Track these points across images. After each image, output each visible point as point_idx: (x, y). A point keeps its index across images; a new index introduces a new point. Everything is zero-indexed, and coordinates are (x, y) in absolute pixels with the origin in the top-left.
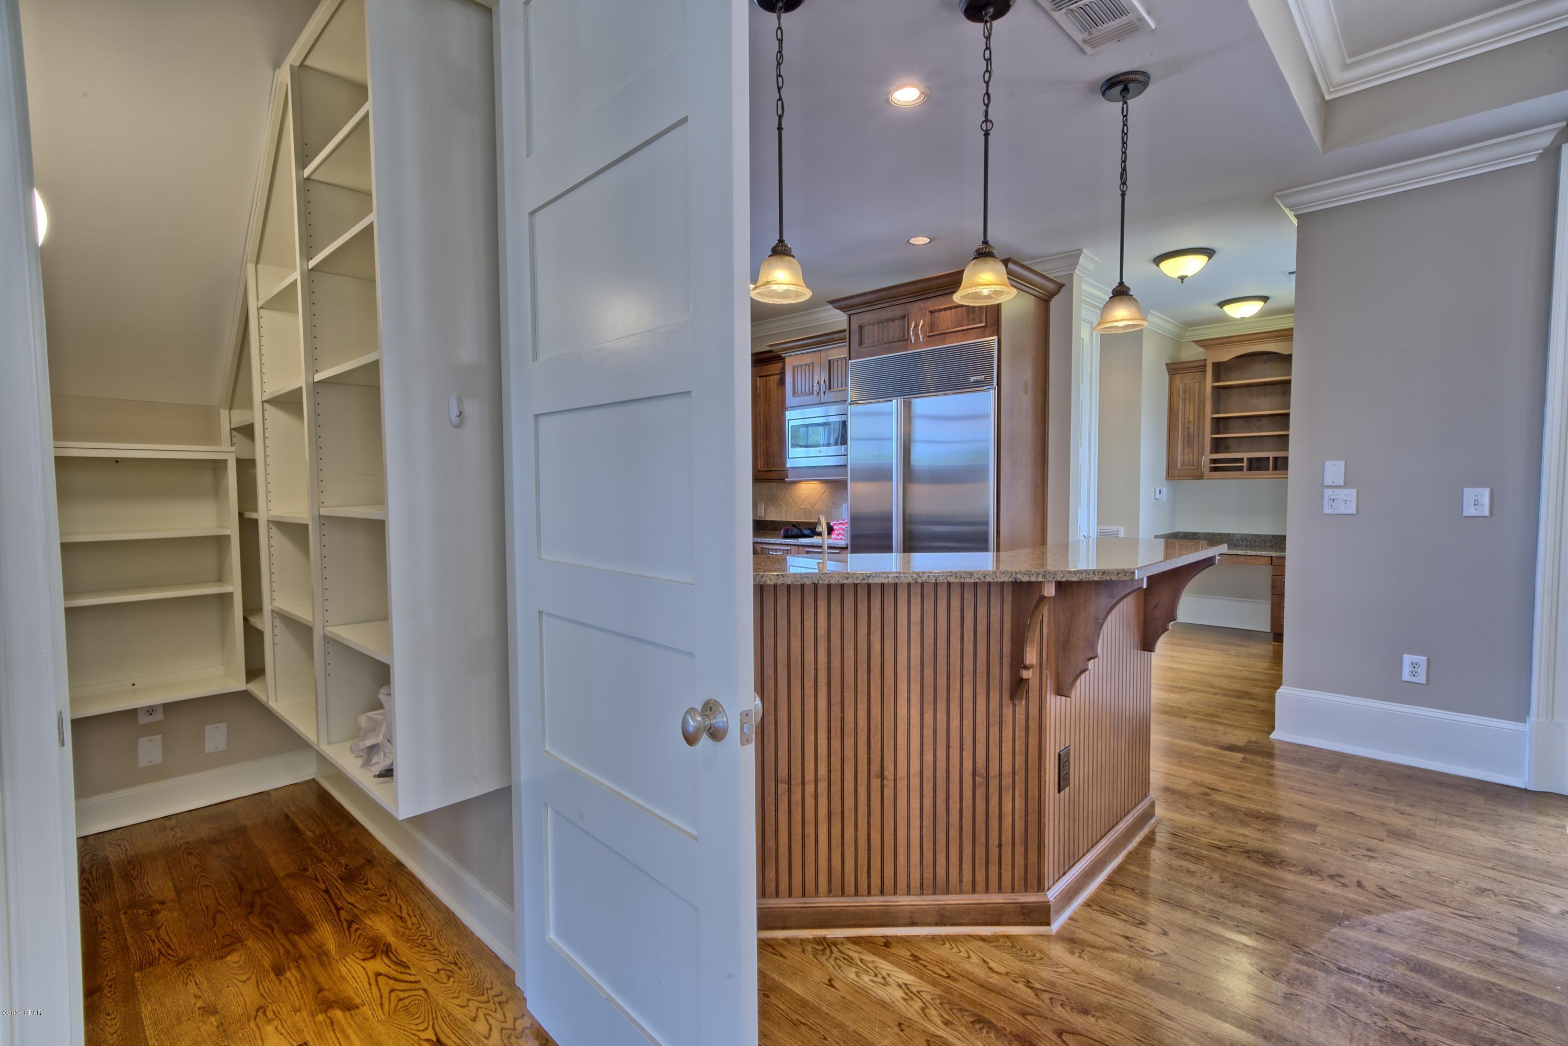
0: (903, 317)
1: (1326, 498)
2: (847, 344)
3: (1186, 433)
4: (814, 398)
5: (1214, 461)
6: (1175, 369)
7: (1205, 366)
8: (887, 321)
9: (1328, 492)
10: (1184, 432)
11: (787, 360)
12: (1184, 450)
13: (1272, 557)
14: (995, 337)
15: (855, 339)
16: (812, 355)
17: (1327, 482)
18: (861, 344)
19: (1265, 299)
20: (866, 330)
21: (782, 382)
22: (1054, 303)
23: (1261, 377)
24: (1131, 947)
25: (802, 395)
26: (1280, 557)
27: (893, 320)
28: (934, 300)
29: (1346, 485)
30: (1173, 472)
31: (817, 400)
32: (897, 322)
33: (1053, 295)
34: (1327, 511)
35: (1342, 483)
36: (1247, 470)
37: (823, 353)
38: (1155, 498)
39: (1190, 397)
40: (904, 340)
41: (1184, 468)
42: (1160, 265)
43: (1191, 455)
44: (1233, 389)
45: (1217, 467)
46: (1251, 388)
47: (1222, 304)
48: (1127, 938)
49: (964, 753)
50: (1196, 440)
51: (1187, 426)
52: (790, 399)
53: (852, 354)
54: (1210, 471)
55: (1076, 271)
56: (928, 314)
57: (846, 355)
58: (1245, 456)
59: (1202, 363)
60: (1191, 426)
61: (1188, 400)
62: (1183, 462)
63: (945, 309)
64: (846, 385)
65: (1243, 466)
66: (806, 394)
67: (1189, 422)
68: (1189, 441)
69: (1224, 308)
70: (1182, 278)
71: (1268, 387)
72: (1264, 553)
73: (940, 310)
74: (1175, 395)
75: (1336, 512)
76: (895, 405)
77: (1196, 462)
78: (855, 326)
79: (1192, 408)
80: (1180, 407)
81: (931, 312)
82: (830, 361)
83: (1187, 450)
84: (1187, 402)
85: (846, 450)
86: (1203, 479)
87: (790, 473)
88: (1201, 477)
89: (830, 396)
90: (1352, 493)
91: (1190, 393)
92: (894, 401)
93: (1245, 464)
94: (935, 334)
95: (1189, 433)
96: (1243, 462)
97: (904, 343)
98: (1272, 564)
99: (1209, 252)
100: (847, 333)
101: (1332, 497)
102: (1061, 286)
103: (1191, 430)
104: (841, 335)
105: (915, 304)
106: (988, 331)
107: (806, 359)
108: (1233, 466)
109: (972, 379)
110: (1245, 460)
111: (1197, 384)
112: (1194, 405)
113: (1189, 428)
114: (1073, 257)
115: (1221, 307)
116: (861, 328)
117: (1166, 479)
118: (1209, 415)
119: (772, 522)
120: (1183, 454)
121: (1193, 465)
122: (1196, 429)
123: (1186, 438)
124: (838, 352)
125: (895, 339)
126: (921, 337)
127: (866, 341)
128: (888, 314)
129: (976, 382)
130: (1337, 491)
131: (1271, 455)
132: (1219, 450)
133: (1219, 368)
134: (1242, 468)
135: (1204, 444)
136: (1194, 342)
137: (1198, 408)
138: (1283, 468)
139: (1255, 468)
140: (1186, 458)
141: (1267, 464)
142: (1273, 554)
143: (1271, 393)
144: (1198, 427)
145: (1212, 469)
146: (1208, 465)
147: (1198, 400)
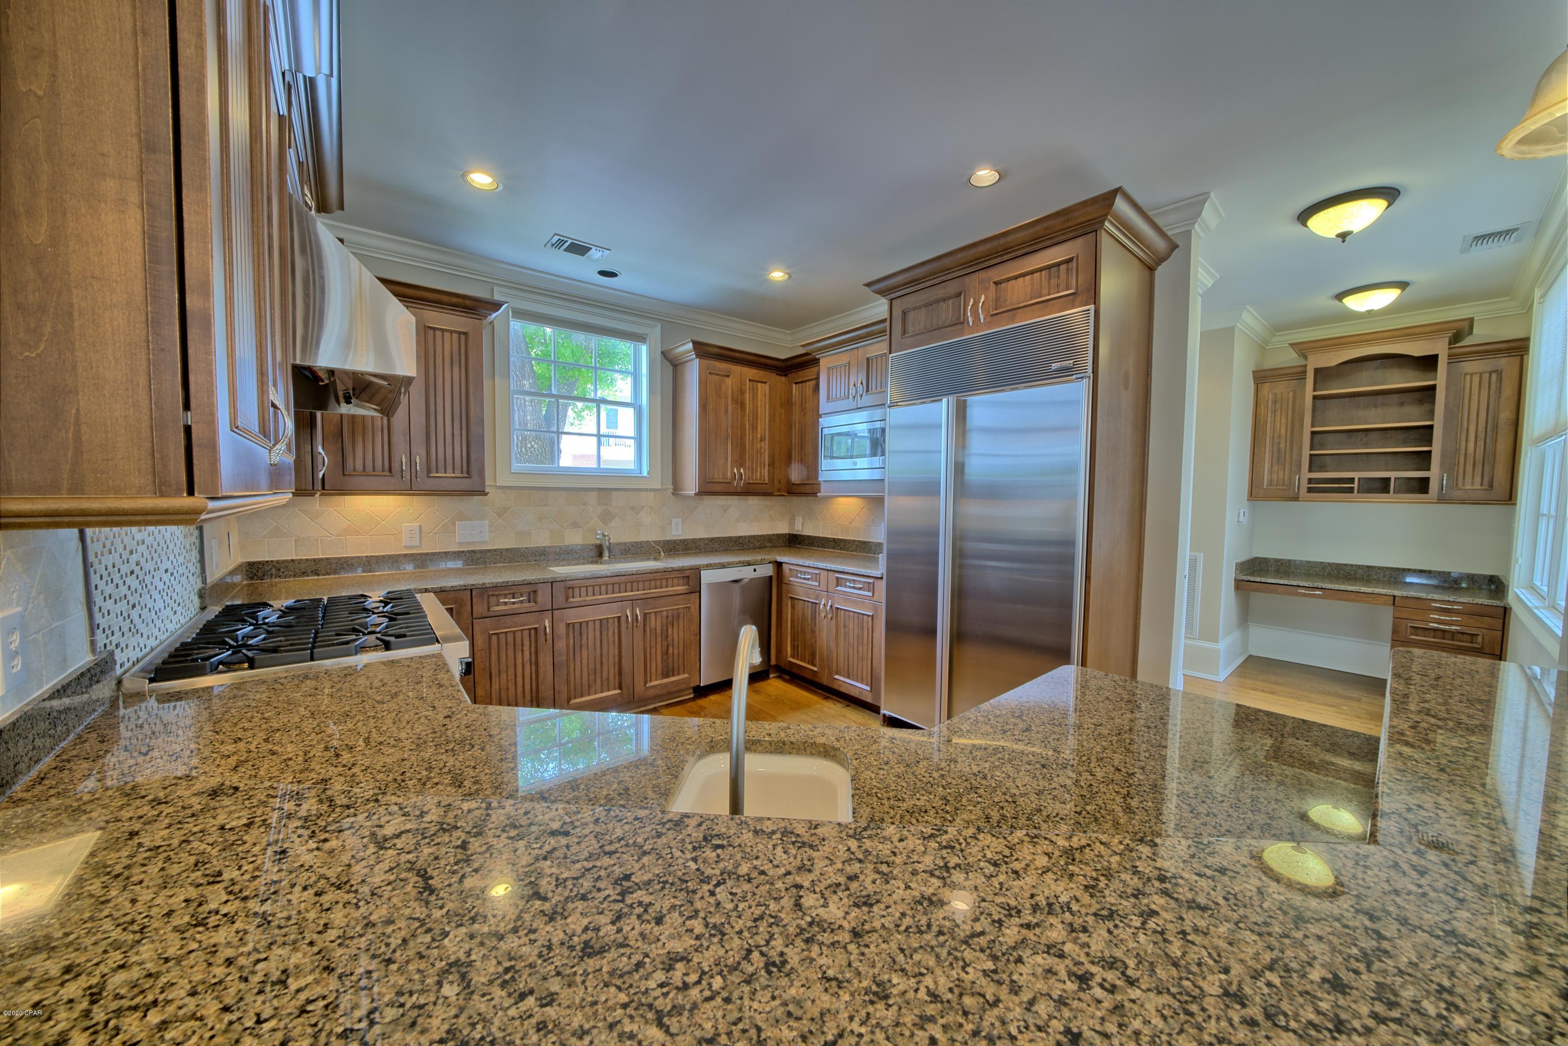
0: (959, 295)
2: (887, 337)
3: (1275, 448)
4: (850, 403)
5: (1310, 481)
6: (1261, 377)
7: (1305, 372)
8: (938, 301)
10: (1273, 446)
11: (821, 361)
12: (1272, 466)
13: (1393, 596)
14: (1092, 307)
15: (898, 328)
16: (848, 353)
18: (904, 332)
19: (1403, 285)
20: (911, 316)
21: (817, 388)
22: (1161, 272)
25: (837, 399)
27: (944, 300)
28: (1000, 267)
30: (1256, 492)
31: (853, 406)
32: (950, 302)
33: (1161, 260)
36: (1360, 493)
37: (860, 351)
38: (1239, 521)
39: (1281, 408)
40: (959, 323)
41: (1272, 488)
42: (1310, 222)
43: (1281, 473)
44: (1336, 399)
45: (1315, 488)
46: (1356, 398)
47: (1340, 296)
50: (1288, 456)
51: (1276, 440)
52: (824, 406)
53: (893, 347)
54: (1307, 492)
55: (1196, 226)
56: (992, 285)
57: (886, 351)
58: (1356, 475)
59: (1300, 369)
60: (1283, 441)
61: (1280, 412)
62: (1271, 482)
63: (1016, 278)
64: (886, 386)
65: (1353, 488)
66: (841, 399)
67: (1280, 436)
68: (1279, 458)
69: (1346, 300)
70: (1343, 236)
72: (1383, 591)
73: (1008, 280)
74: (1262, 406)
76: (943, 408)
78: (897, 313)
79: (1284, 420)
81: (996, 283)
82: (868, 359)
83: (1276, 468)
84: (1278, 413)
85: (884, 461)
86: (1297, 501)
87: (823, 487)
88: (1296, 498)
89: (867, 400)
91: (1281, 403)
92: (945, 400)
93: (1356, 485)
94: (998, 312)
95: (1279, 449)
96: (1353, 483)
97: (958, 327)
98: (1394, 605)
99: (1389, 193)
100: (887, 324)
102: (1174, 247)
103: (1282, 445)
104: (881, 326)
105: (975, 276)
106: (1079, 299)
107: (844, 359)
108: (1343, 488)
109: (1055, 366)
110: (1356, 481)
111: (1291, 394)
112: (1287, 418)
113: (1279, 443)
115: (1340, 300)
116: (904, 313)
117: (1248, 500)
118: (1308, 430)
119: (809, 537)
120: (1271, 472)
121: (1283, 485)
123: (1275, 455)
124: (877, 348)
125: (947, 323)
126: (982, 317)
127: (910, 329)
128: (939, 292)
129: (1058, 370)
131: (1392, 475)
132: (1322, 468)
133: (1322, 375)
134: (1351, 490)
135: (1300, 461)
136: (1291, 345)
137: (1293, 421)
138: (1411, 491)
139: (1369, 491)
140: (1275, 477)
141: (1383, 486)
142: (1397, 593)
143: (1384, 404)
144: (1292, 442)
145: (1310, 490)
146: (1305, 485)
147: (1293, 411)
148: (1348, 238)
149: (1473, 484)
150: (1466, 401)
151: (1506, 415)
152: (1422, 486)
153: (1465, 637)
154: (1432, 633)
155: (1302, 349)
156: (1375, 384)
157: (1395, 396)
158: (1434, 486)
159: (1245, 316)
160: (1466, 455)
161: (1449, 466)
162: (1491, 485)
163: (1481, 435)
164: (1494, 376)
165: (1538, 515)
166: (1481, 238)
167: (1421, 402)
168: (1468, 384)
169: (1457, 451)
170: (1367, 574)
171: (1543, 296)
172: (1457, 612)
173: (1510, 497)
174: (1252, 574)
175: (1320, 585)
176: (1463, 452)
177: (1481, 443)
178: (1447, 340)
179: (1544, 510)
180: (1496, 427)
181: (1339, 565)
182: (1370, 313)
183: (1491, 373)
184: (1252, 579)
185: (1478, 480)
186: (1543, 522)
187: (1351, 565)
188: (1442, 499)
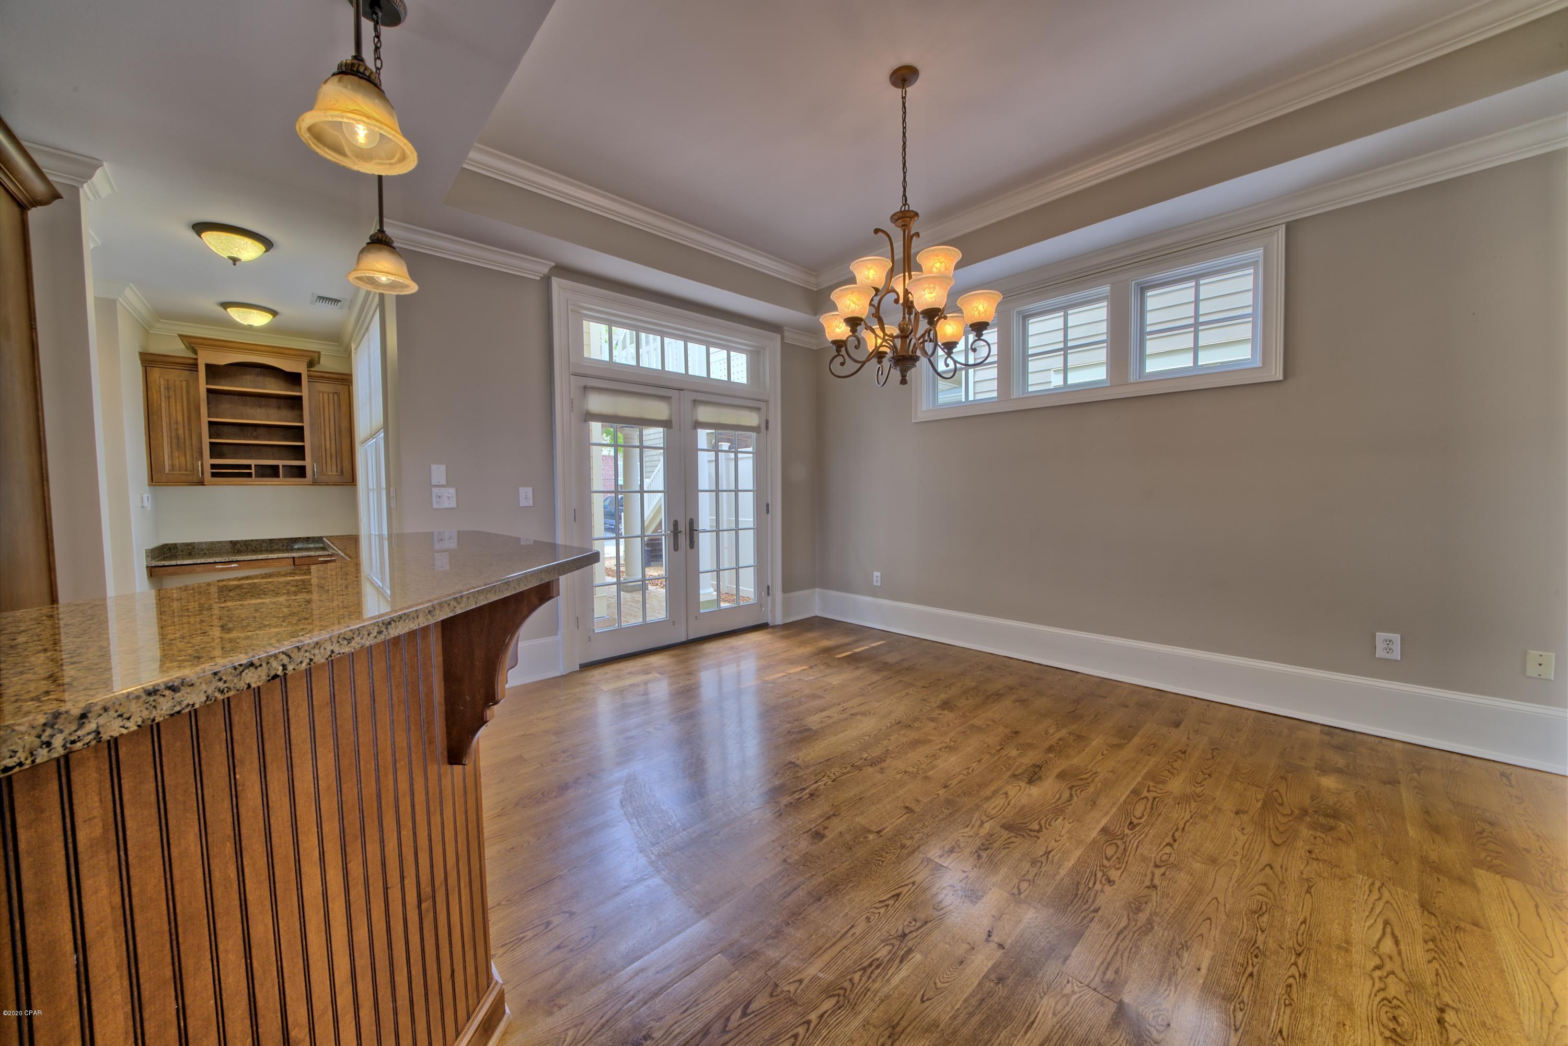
1: (434, 495)
3: (173, 434)
5: (213, 466)
6: (149, 361)
7: (196, 365)
9: (435, 490)
10: (171, 432)
12: (172, 452)
13: (294, 558)
17: (434, 482)
19: (274, 313)
23: (254, 388)
24: (571, 951)
29: (448, 485)
30: (156, 476)
33: (35, 203)
34: (435, 506)
35: (444, 483)
36: (256, 477)
38: (142, 507)
39: (175, 395)
41: (173, 473)
42: (203, 235)
43: (182, 459)
44: (224, 396)
45: (219, 473)
46: (244, 398)
47: (225, 305)
48: (559, 947)
49: (406, 882)
50: (188, 443)
51: (173, 426)
54: (212, 476)
55: (85, 185)
58: (252, 462)
59: (191, 361)
60: (181, 427)
61: (173, 398)
62: (173, 467)
65: (251, 473)
67: (177, 423)
68: (178, 444)
69: (228, 310)
70: (234, 260)
71: (263, 399)
72: (286, 555)
74: (154, 391)
75: (443, 507)
77: (189, 467)
79: (179, 408)
80: (163, 405)
83: (176, 454)
84: (172, 400)
86: (205, 485)
88: (201, 483)
90: (452, 491)
91: (175, 391)
93: (253, 471)
95: (178, 437)
96: (251, 469)
98: (294, 564)
99: (268, 243)
101: (439, 495)
102: (56, 196)
103: (181, 432)
108: (242, 473)
111: (184, 383)
112: (183, 406)
113: (177, 429)
114: (88, 168)
115: (225, 309)
117: (149, 485)
118: (205, 419)
120: (172, 457)
121: (186, 470)
123: (174, 441)
130: (442, 489)
131: (280, 463)
132: (221, 456)
133: (213, 371)
134: (249, 475)
135: (201, 448)
136: (180, 336)
137: (189, 410)
138: (293, 476)
139: (263, 476)
140: (176, 462)
141: (273, 472)
142: (295, 555)
143: (266, 406)
144: (190, 430)
145: (214, 475)
146: (208, 470)
147: (188, 400)
148: (237, 263)
149: (332, 471)
150: (322, 411)
151: (345, 424)
152: (300, 472)
155: (192, 343)
156: (258, 388)
157: (274, 400)
158: (309, 472)
159: (128, 293)
160: (325, 450)
161: (315, 459)
162: (342, 472)
164: (335, 396)
165: (368, 490)
166: (322, 298)
167: (292, 408)
168: (321, 400)
169: (320, 447)
170: (271, 545)
171: (356, 349)
173: (351, 480)
174: (164, 559)
175: (235, 558)
176: (323, 448)
178: (306, 364)
179: (371, 487)
180: (340, 432)
181: (246, 541)
182: (250, 327)
183: (334, 393)
184: (167, 563)
185: (334, 468)
186: (371, 493)
187: (257, 540)
188: (315, 483)
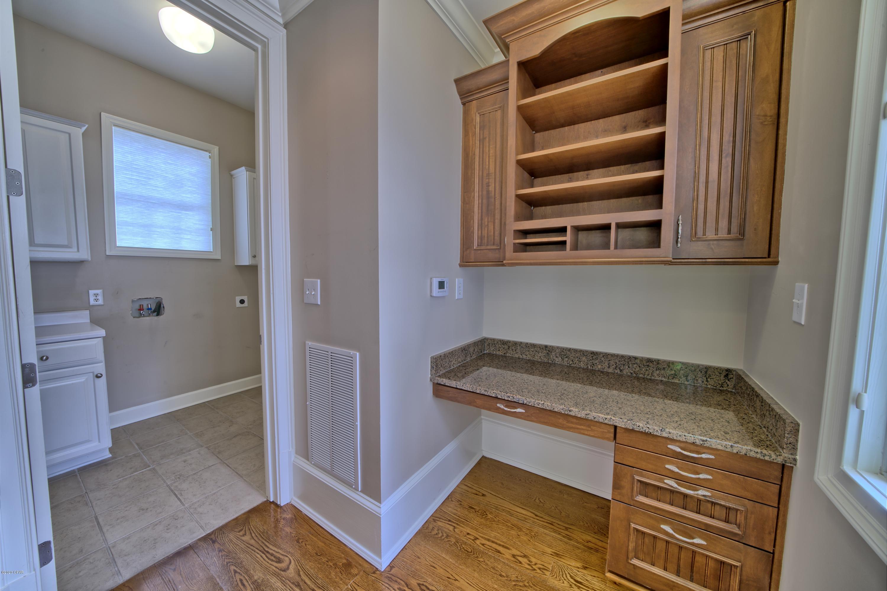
3: (484, 193)
7: (506, 72)
10: (482, 191)
12: (481, 218)
26: (633, 430)
30: (467, 256)
36: (571, 250)
38: (431, 296)
39: (489, 134)
41: (483, 248)
45: (524, 244)
50: (497, 200)
51: (486, 181)
54: (515, 251)
60: (492, 181)
61: (487, 139)
62: (481, 239)
65: (566, 241)
67: (488, 175)
68: (488, 207)
77: (497, 236)
79: (492, 151)
80: (477, 152)
83: (485, 220)
84: (487, 143)
86: (503, 265)
88: (502, 262)
91: (489, 128)
93: (568, 237)
95: (488, 192)
96: (565, 234)
103: (491, 188)
108: (554, 242)
110: (569, 231)
111: (499, 113)
112: (495, 146)
113: (488, 185)
117: (460, 266)
118: (513, 159)
120: (481, 225)
121: (493, 244)
122: (497, 184)
123: (485, 201)
131: (613, 219)
132: (531, 215)
134: (563, 244)
136: (486, 24)
138: (637, 244)
139: (585, 246)
140: (485, 233)
141: (604, 237)
145: (518, 248)
146: (510, 240)
149: (717, 231)
150: (706, 94)
152: (652, 234)
153: (718, 512)
154: (668, 497)
155: (501, 31)
158: (667, 234)
160: (707, 182)
162: (742, 232)
163: (728, 148)
164: (745, 45)
168: (708, 65)
169: (696, 176)
172: (706, 464)
173: (769, 252)
176: (703, 178)
177: (727, 161)
180: (748, 132)
183: (739, 41)
185: (724, 223)
188: (678, 258)
